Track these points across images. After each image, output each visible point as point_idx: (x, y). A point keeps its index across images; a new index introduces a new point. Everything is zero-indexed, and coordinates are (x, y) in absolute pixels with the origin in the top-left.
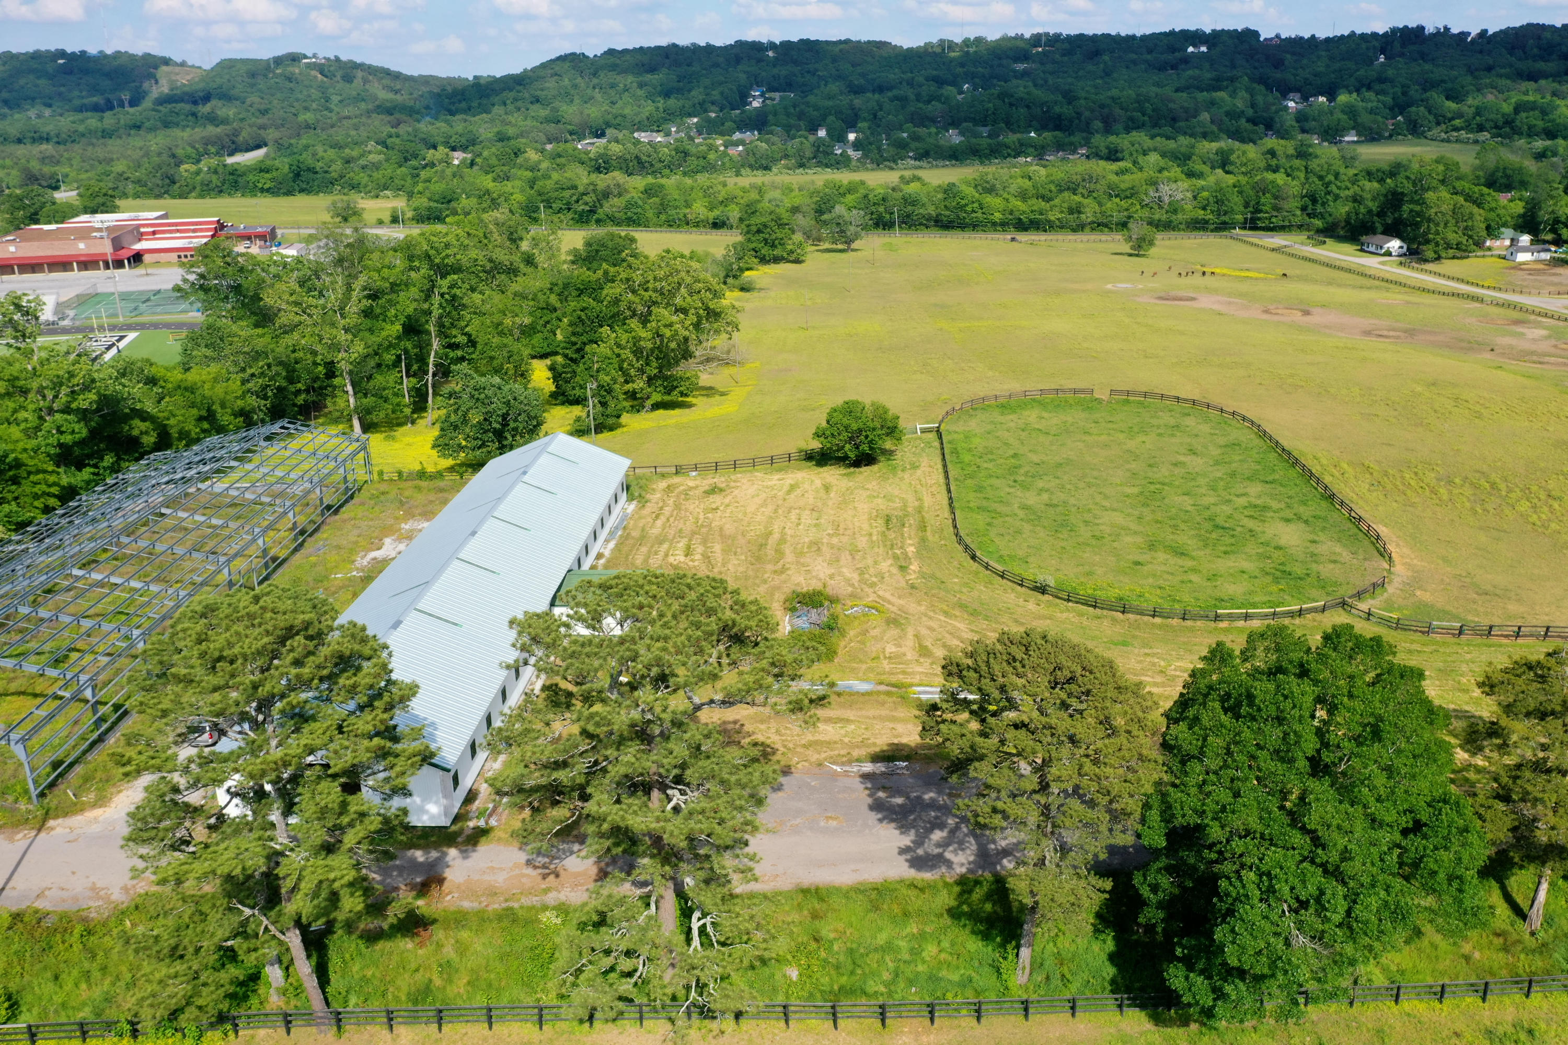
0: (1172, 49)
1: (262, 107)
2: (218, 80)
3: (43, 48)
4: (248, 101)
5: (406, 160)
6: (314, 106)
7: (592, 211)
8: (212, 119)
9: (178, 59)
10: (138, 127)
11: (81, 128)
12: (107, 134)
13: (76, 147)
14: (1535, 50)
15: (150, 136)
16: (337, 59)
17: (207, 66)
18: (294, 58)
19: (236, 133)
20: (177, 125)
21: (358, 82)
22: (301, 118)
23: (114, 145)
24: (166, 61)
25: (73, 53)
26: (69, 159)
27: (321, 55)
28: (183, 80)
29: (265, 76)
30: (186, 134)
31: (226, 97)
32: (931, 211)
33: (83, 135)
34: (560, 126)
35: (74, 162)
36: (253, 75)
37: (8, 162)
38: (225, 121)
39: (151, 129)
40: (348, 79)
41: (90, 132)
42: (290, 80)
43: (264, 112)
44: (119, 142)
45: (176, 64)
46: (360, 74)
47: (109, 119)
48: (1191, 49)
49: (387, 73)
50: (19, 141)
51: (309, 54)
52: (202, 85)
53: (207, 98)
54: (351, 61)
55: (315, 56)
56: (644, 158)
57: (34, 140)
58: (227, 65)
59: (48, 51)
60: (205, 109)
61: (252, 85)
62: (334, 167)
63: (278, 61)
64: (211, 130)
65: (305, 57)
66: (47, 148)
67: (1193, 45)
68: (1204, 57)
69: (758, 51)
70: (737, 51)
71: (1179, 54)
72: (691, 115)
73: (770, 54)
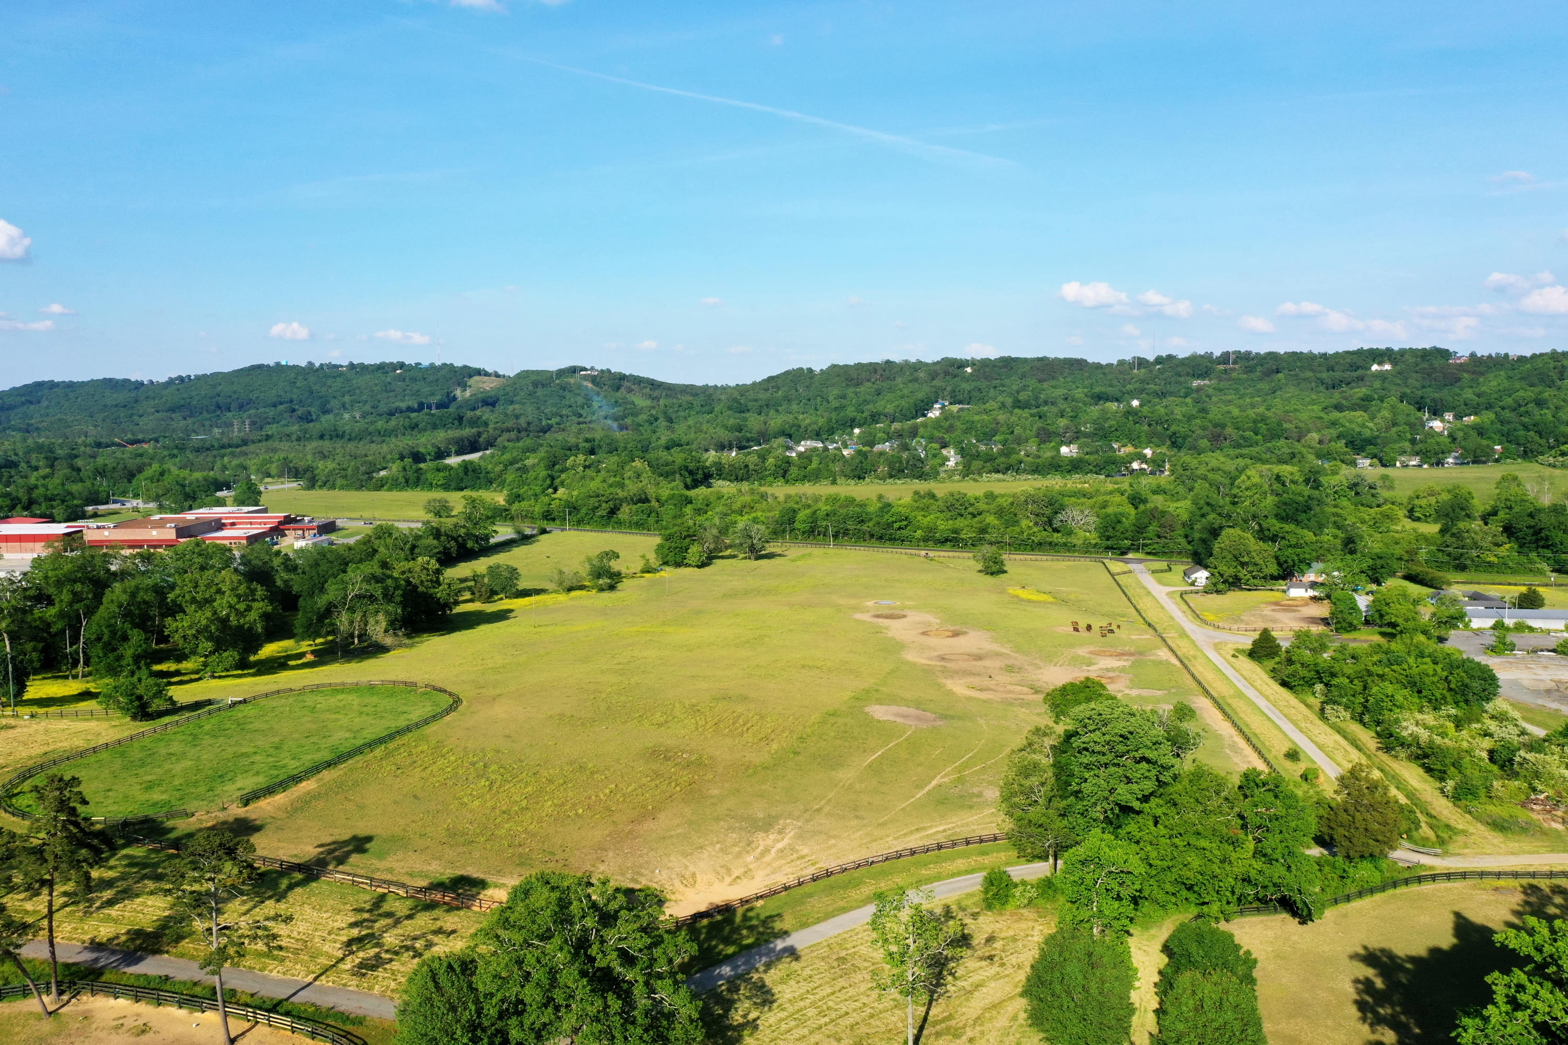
0: (1354, 367)
2: (511, 388)
4: (512, 407)
7: (610, 516)
9: (490, 369)
15: (418, 436)
16: (609, 371)
17: (512, 374)
18: (574, 370)
21: (622, 390)
22: (545, 423)
24: (479, 372)
25: (410, 365)
26: (336, 454)
27: (597, 368)
28: (488, 385)
29: (546, 385)
30: (443, 435)
31: (511, 401)
34: (740, 435)
36: (536, 384)
40: (614, 388)
41: (376, 431)
42: (565, 389)
44: (393, 440)
45: (487, 375)
46: (625, 384)
48: (1375, 367)
51: (588, 367)
52: (497, 392)
53: (495, 402)
54: (621, 373)
55: (592, 368)
60: (472, 414)
61: (531, 394)
63: (561, 373)
65: (584, 369)
66: (332, 444)
67: (1380, 364)
68: (1381, 376)
69: (959, 368)
70: (938, 367)
71: (1360, 372)
72: (860, 426)
73: (969, 370)
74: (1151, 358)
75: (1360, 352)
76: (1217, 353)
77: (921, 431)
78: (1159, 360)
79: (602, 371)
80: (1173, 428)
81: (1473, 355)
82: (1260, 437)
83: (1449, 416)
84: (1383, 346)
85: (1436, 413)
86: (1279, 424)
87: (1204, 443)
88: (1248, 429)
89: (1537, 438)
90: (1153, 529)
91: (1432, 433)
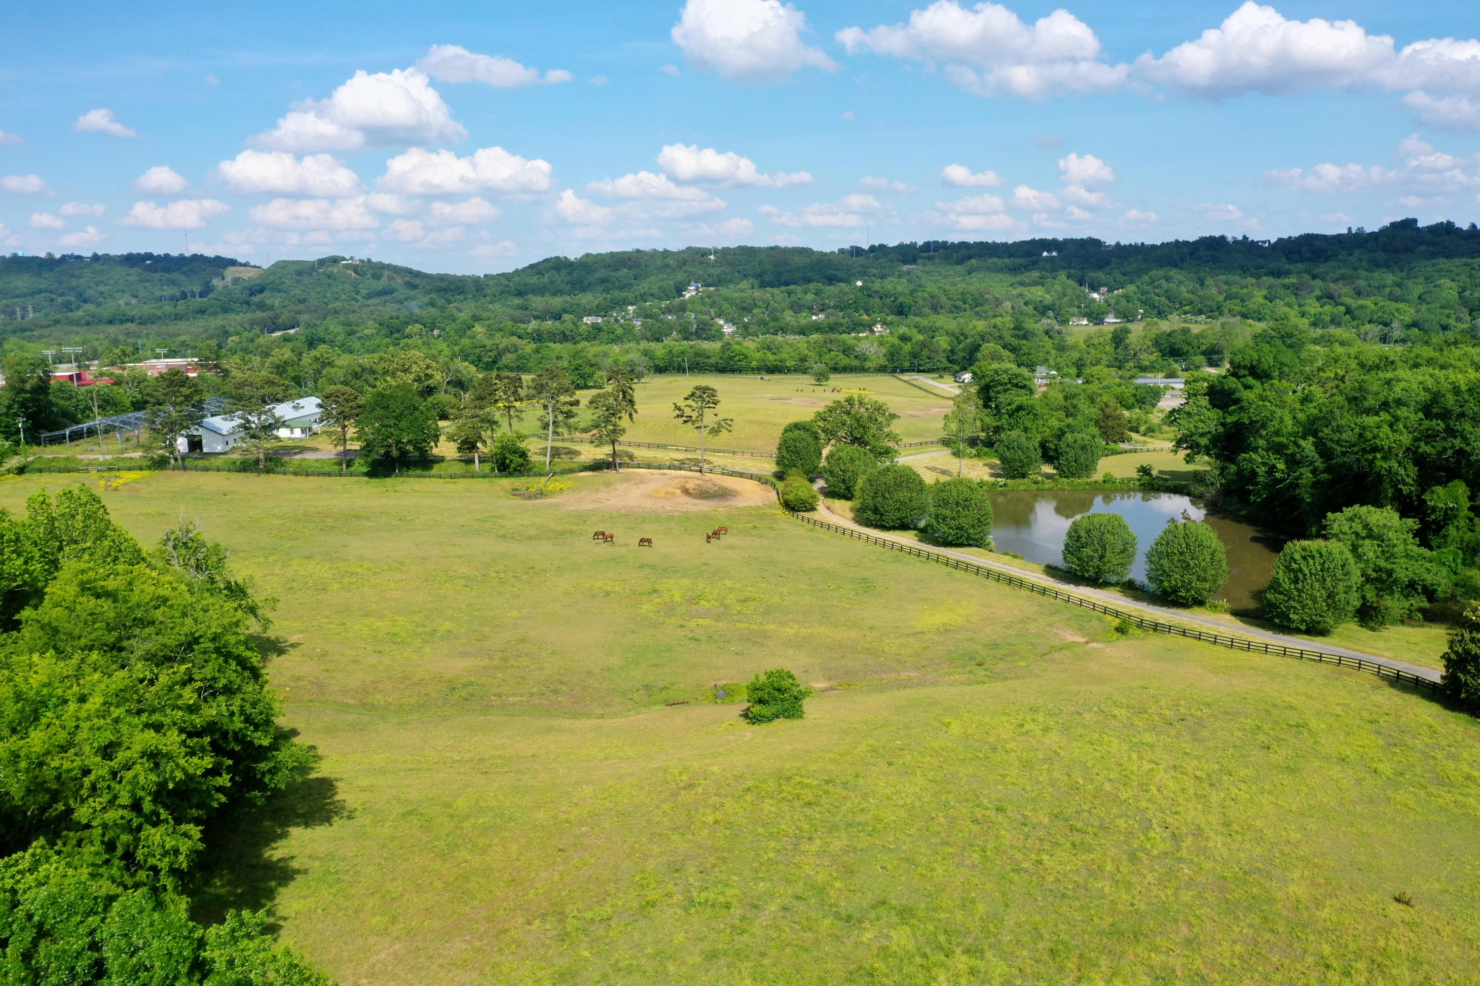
0: (1029, 254)
1: (301, 298)
2: (272, 278)
3: (135, 252)
4: (292, 293)
5: (392, 333)
6: (344, 297)
7: (494, 362)
8: (261, 306)
9: (242, 260)
10: (202, 312)
11: (159, 313)
12: (178, 317)
13: (154, 326)
14: (1308, 254)
15: (211, 319)
16: (369, 261)
17: (265, 266)
18: (335, 260)
19: (277, 316)
20: (233, 311)
21: (384, 279)
22: (330, 306)
23: (182, 325)
24: (233, 263)
25: (159, 256)
26: (147, 334)
27: (357, 258)
28: (246, 274)
29: (310, 274)
30: (239, 318)
31: (278, 289)
32: (713, 361)
33: (160, 318)
34: (528, 312)
35: (151, 337)
36: (300, 273)
37: (101, 336)
38: (271, 308)
39: (212, 314)
40: (377, 277)
41: (165, 315)
42: (329, 277)
43: (302, 302)
44: (187, 323)
45: (241, 265)
46: (386, 273)
47: (181, 306)
48: (1045, 254)
49: (410, 272)
50: (110, 322)
51: (348, 257)
52: (258, 282)
53: (262, 290)
54: (380, 263)
55: (352, 258)
56: (568, 333)
57: (122, 322)
58: (281, 266)
59: (139, 254)
60: (256, 299)
61: (298, 282)
62: (339, 338)
63: (322, 262)
64: (259, 314)
65: (344, 259)
66: (132, 327)
67: (1049, 251)
68: (1050, 259)
69: (703, 255)
70: (685, 255)
71: (1034, 258)
72: (632, 304)
73: (712, 257)
74: (866, 247)
75: (1033, 242)
76: (920, 243)
77: (689, 306)
78: (873, 249)
79: (362, 261)
80: (900, 299)
81: (1118, 244)
82: (967, 306)
83: (1104, 289)
84: (1050, 237)
85: (1094, 288)
86: (981, 295)
87: (927, 310)
88: (958, 299)
89: (1167, 302)
90: (925, 352)
91: (1094, 300)
